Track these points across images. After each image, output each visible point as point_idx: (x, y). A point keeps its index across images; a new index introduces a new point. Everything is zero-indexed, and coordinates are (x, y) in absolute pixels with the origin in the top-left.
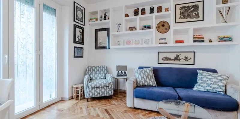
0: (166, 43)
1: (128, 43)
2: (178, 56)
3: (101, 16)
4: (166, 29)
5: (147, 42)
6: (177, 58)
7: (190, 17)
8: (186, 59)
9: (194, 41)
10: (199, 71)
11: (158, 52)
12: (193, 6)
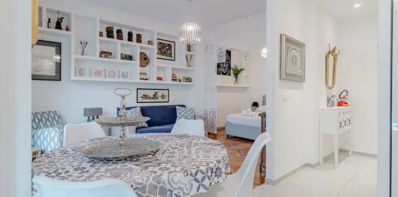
0: (147, 79)
1: (98, 73)
2: (156, 93)
3: (49, 19)
4: (147, 63)
5: (125, 75)
6: (155, 96)
7: (166, 55)
8: (163, 97)
9: (173, 80)
10: (177, 107)
11: (138, 89)
12: (168, 44)
